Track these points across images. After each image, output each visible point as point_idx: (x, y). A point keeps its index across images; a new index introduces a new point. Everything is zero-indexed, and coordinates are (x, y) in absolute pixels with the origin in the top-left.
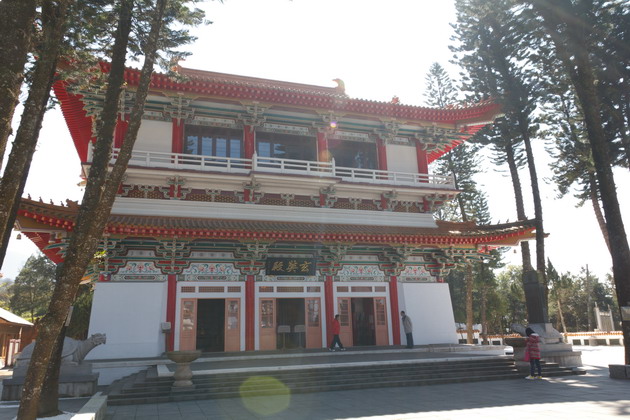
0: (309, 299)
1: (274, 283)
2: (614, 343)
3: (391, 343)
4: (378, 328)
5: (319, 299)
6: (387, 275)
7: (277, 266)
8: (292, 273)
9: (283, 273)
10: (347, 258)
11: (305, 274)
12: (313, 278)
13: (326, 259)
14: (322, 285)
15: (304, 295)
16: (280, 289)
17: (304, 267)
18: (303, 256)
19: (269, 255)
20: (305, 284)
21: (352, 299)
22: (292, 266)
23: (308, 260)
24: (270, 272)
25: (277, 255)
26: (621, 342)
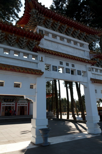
0: (12, 106)
1: (5, 103)
2: (65, 114)
3: (27, 114)
4: (25, 112)
5: (14, 106)
6: (28, 102)
7: (6, 100)
8: (9, 101)
9: (7, 101)
10: (20, 99)
11: (12, 102)
12: (13, 102)
13: (16, 99)
14: (15, 104)
15: (11, 105)
16: (6, 104)
17: (11, 100)
18: (11, 98)
19: (5, 98)
20: (11, 103)
21: (21, 106)
22: (9, 100)
23: (12, 99)
24: (5, 101)
25: (6, 98)
26: (67, 114)
